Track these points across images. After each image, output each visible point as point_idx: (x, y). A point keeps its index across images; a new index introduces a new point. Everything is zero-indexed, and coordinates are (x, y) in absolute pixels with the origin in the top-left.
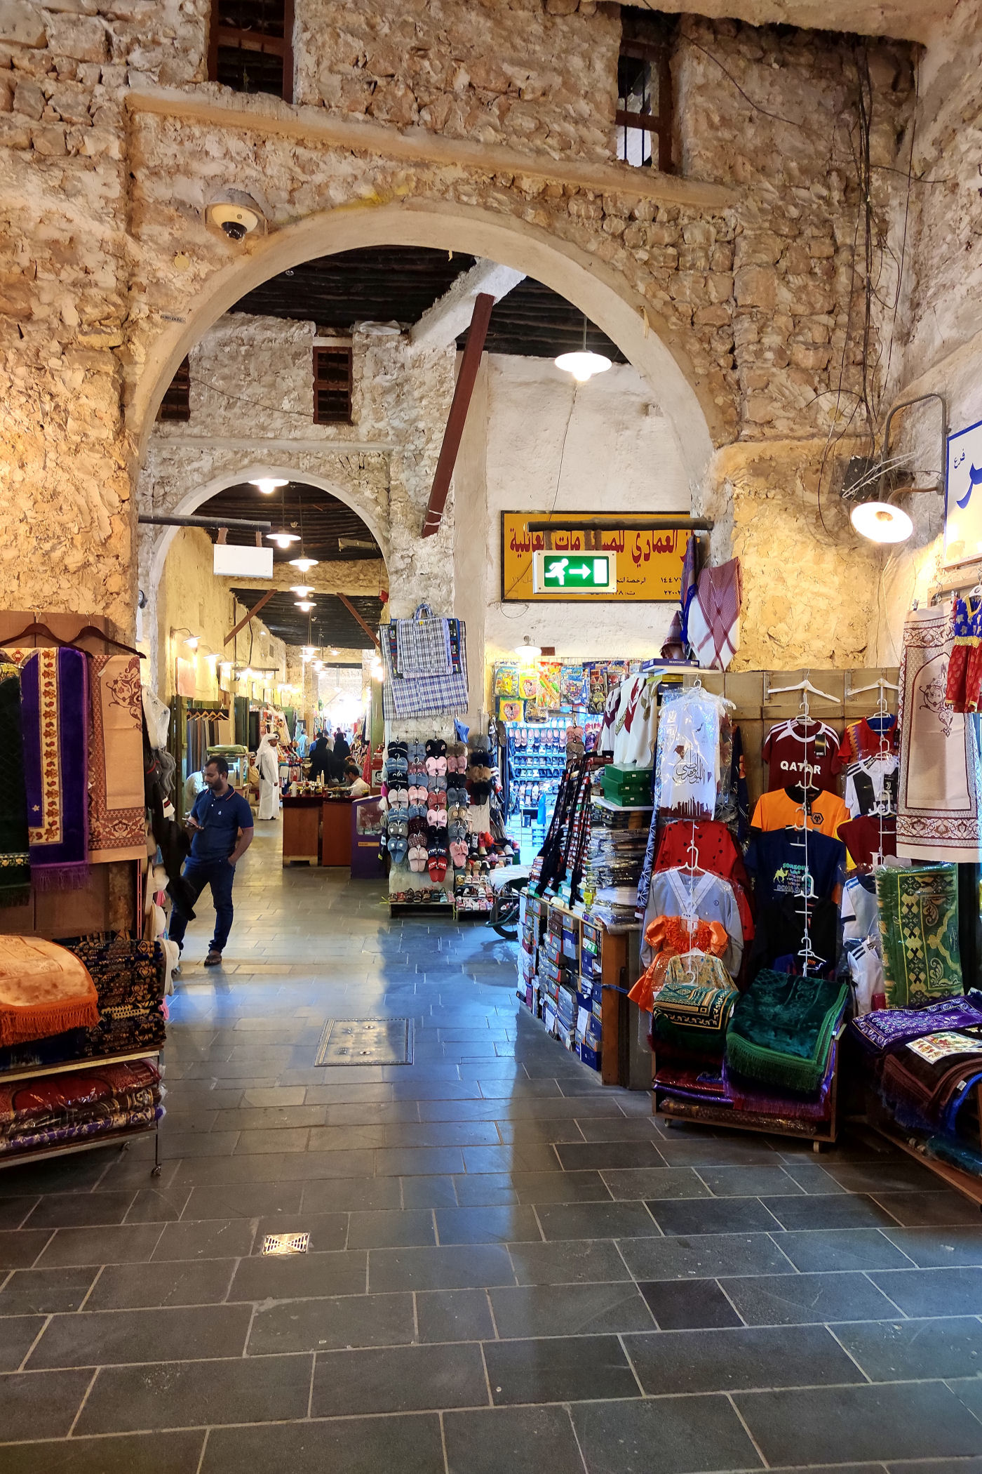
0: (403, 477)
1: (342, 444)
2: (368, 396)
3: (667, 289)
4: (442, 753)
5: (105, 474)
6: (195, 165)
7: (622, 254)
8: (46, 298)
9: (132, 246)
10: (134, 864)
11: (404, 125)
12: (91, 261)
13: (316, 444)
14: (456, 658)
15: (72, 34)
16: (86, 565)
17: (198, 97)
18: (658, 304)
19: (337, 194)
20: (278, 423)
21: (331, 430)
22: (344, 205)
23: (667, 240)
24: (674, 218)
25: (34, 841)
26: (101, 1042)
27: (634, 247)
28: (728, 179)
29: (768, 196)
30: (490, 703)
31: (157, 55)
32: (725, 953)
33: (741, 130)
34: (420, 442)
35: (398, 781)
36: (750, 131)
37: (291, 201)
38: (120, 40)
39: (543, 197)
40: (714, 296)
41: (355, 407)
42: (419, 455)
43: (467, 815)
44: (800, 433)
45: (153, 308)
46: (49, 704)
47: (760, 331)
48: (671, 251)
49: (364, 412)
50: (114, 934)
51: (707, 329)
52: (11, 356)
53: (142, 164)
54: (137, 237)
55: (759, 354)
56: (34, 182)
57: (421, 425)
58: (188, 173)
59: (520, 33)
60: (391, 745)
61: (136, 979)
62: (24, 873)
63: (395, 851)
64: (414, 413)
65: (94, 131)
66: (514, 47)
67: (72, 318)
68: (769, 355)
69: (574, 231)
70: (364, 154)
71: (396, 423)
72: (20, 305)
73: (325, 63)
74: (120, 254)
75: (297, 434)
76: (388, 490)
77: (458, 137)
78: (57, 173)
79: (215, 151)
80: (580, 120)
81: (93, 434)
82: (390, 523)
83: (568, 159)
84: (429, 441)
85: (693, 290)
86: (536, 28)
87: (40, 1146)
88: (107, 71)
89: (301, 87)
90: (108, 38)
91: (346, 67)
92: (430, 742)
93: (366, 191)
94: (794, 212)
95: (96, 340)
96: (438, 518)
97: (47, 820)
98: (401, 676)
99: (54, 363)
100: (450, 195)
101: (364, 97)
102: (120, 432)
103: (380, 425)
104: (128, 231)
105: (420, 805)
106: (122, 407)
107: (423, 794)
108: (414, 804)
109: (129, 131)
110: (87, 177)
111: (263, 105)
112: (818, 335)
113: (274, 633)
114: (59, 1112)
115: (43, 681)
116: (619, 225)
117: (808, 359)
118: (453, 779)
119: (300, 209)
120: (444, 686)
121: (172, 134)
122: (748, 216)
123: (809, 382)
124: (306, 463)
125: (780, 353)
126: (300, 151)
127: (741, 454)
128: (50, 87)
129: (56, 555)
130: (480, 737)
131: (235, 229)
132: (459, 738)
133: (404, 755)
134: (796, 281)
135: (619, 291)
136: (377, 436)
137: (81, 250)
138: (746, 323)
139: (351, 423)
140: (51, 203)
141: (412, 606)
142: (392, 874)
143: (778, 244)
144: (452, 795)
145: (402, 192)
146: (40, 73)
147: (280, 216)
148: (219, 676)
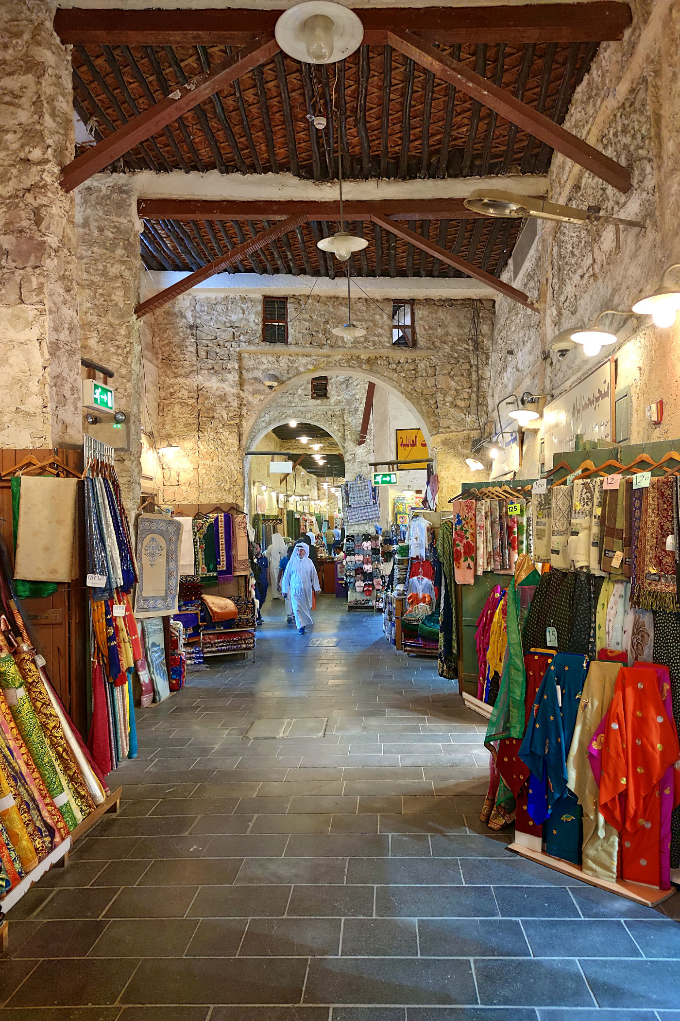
0: (350, 420)
1: (324, 407)
2: (334, 386)
3: (412, 385)
4: (369, 540)
5: (235, 461)
6: (259, 366)
7: (396, 375)
8: (218, 412)
9: (242, 393)
10: (246, 576)
11: (321, 346)
12: (230, 400)
13: (312, 408)
14: (374, 498)
15: (224, 334)
16: (231, 488)
17: (260, 347)
18: (409, 390)
19: (302, 369)
20: (296, 400)
21: (319, 402)
22: (304, 372)
23: (412, 368)
24: (414, 361)
25: (218, 569)
26: (238, 624)
27: (400, 372)
28: (433, 347)
29: (447, 350)
30: (393, 515)
31: (247, 337)
32: (430, 604)
33: (437, 330)
34: (357, 404)
35: (350, 552)
36: (439, 330)
37: (288, 373)
38: (237, 334)
39: (368, 360)
40: (429, 385)
41: (329, 391)
42: (356, 410)
43: (382, 566)
44: (459, 430)
45: (248, 410)
46: (222, 530)
47: (445, 396)
48: (413, 372)
49: (332, 393)
50: (241, 597)
51: (427, 396)
52: (209, 429)
53: (244, 368)
54: (243, 390)
55: (444, 404)
56: (214, 379)
57: (357, 397)
58: (257, 369)
59: (359, 310)
60: (348, 536)
61: (247, 608)
62: (216, 578)
63: (350, 582)
64: (354, 392)
65: (230, 362)
66: (357, 315)
67: (225, 417)
68: (448, 404)
69: (379, 370)
70: (310, 356)
71: (346, 397)
72: (211, 415)
73: (297, 331)
74: (238, 396)
75: (305, 404)
76: (344, 425)
77: (339, 347)
78: (220, 375)
79: (265, 361)
80: (380, 335)
81: (232, 450)
82: (345, 440)
83: (376, 348)
84: (361, 403)
85: (422, 384)
86: (364, 308)
87: (223, 651)
88: (233, 344)
89: (290, 339)
90: (234, 333)
91: (304, 331)
92: (364, 535)
93: (311, 367)
94: (456, 355)
95: (232, 422)
96: (365, 437)
97: (222, 563)
98: (350, 506)
99: (221, 430)
100: (337, 364)
101: (309, 340)
102: (239, 448)
103: (340, 398)
104: (241, 389)
105: (360, 563)
106: (240, 441)
107: (361, 558)
108: (357, 562)
109: (240, 359)
110: (229, 375)
111: (279, 347)
112: (465, 396)
113: (309, 472)
114: (229, 642)
115: (220, 523)
116: (394, 366)
117: (462, 404)
118: (375, 551)
119: (290, 375)
120: (369, 510)
121: (252, 358)
122: (439, 358)
123: (462, 412)
124: (308, 416)
125: (452, 403)
126: (290, 357)
127: (440, 438)
128: (218, 350)
129: (222, 485)
130: (387, 532)
131: (271, 387)
132: (377, 533)
133: (353, 541)
134: (456, 378)
135: (395, 387)
136: (338, 403)
137: (228, 397)
138: (439, 394)
139: (328, 398)
140: (219, 384)
141: (355, 476)
142: (349, 593)
143: (450, 367)
144: (374, 558)
145: (322, 365)
146: (215, 347)
147: (285, 378)
148: (278, 501)
